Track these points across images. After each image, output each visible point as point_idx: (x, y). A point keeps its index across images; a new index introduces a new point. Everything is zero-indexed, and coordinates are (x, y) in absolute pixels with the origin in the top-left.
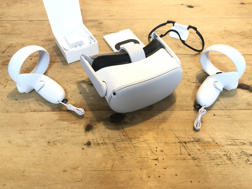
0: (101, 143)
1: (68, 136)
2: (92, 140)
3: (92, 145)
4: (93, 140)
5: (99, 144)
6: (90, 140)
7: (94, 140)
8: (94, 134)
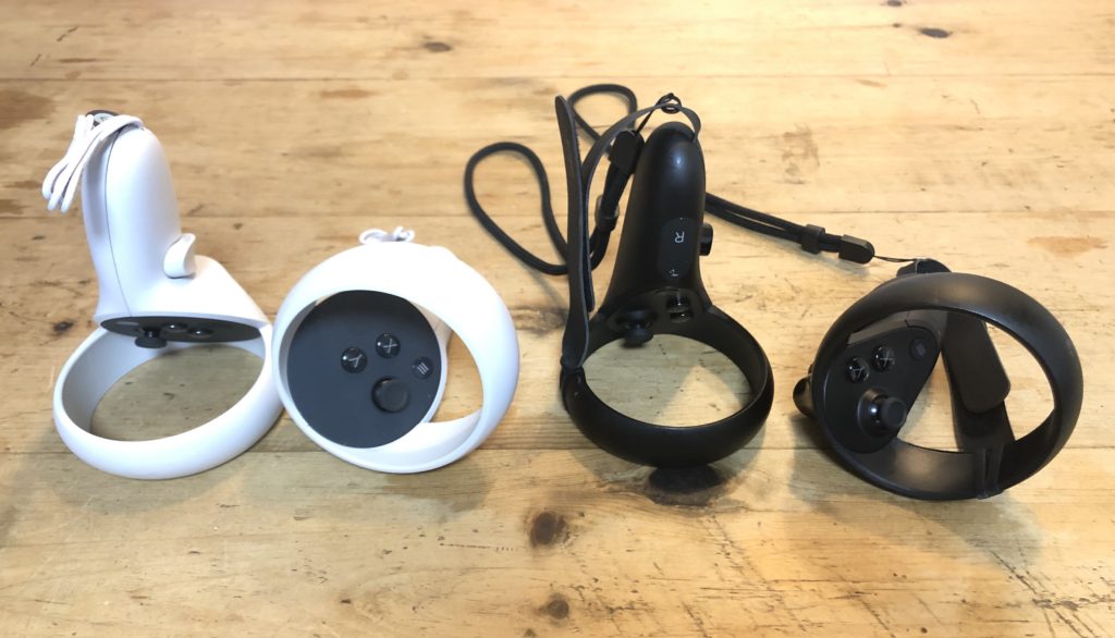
0: (623, 605)
1: (445, 569)
2: (571, 587)
3: (575, 615)
4: (577, 589)
5: (612, 611)
6: (561, 591)
7: (583, 588)
8: (579, 561)
